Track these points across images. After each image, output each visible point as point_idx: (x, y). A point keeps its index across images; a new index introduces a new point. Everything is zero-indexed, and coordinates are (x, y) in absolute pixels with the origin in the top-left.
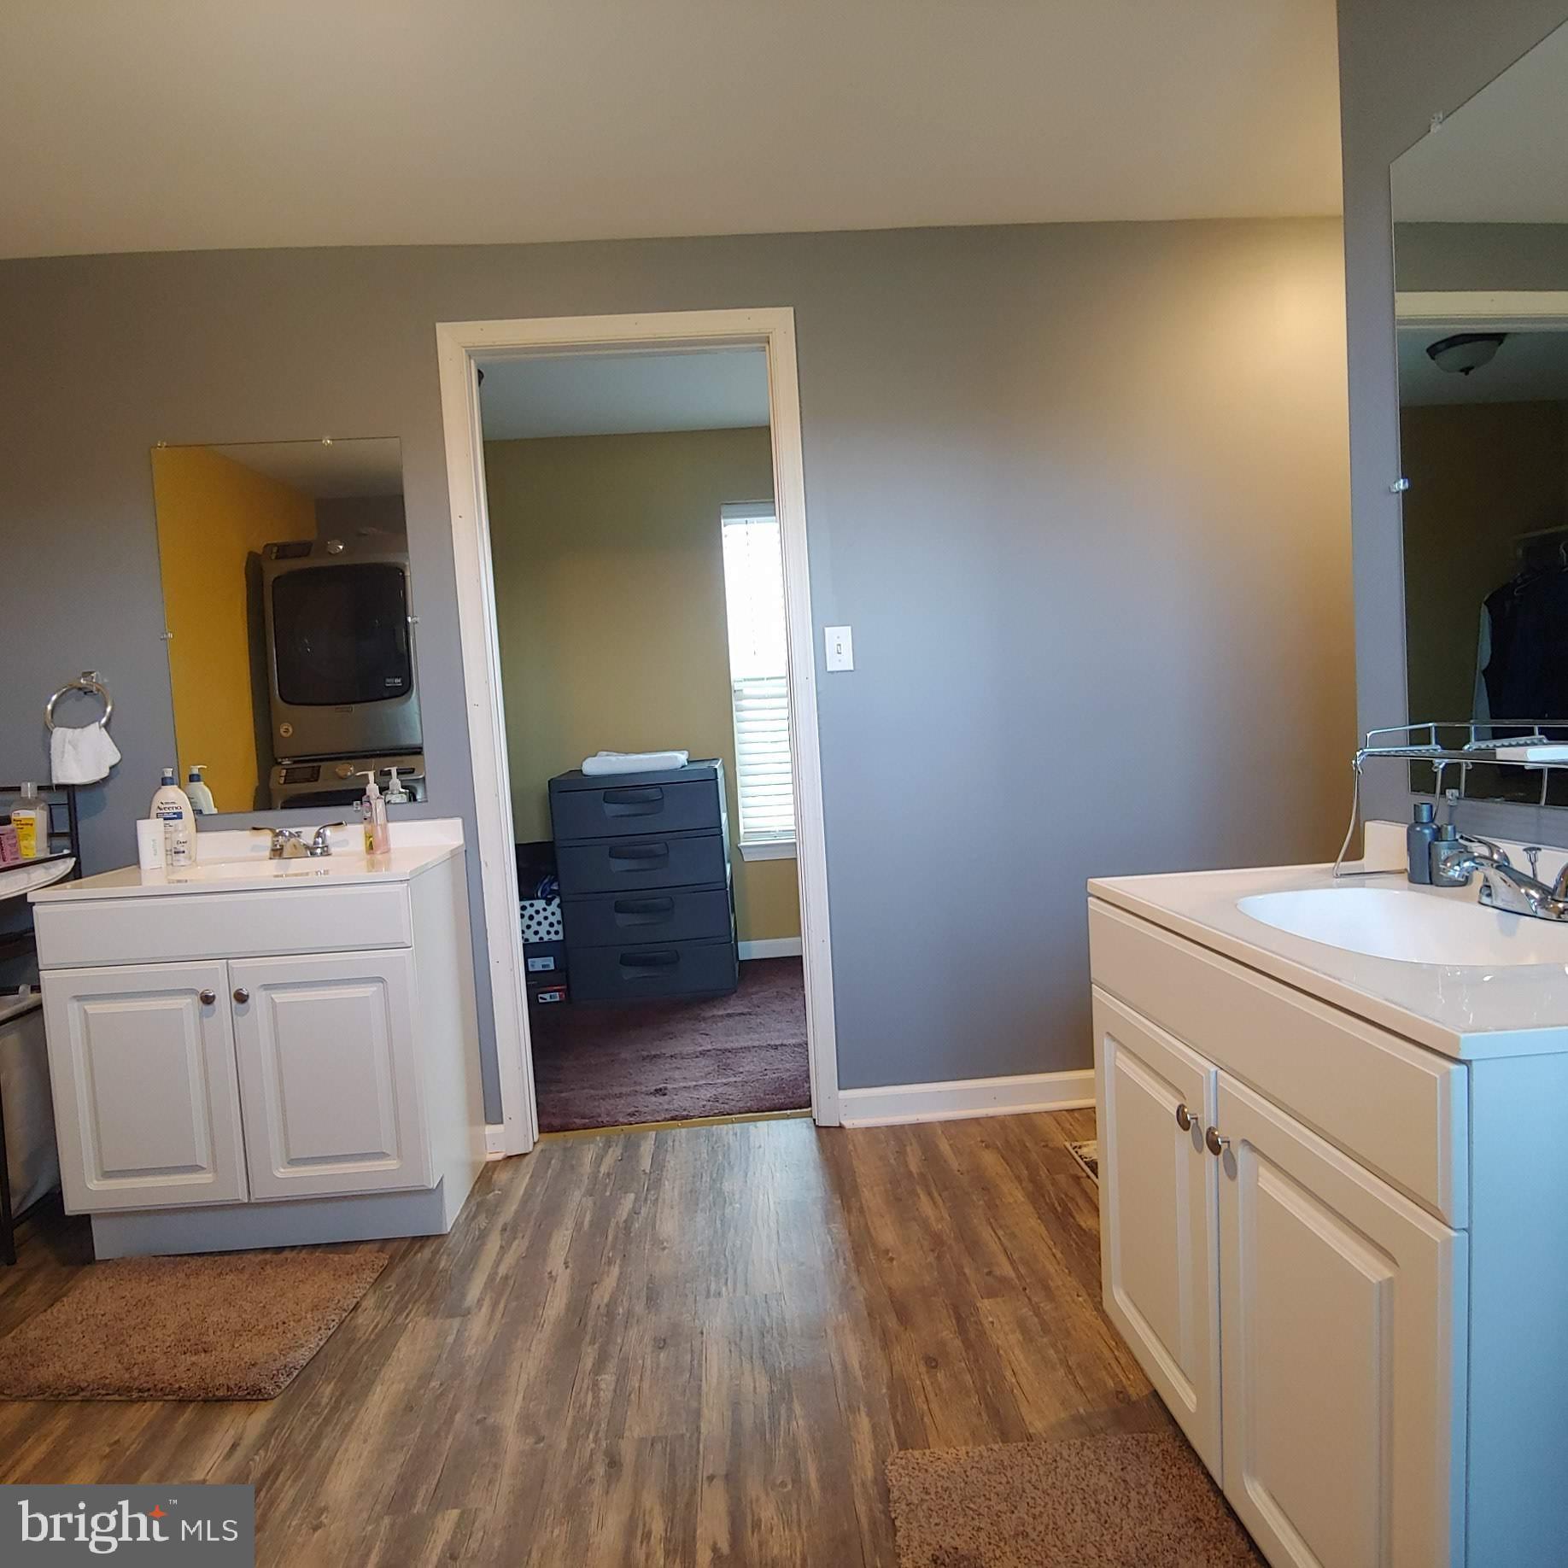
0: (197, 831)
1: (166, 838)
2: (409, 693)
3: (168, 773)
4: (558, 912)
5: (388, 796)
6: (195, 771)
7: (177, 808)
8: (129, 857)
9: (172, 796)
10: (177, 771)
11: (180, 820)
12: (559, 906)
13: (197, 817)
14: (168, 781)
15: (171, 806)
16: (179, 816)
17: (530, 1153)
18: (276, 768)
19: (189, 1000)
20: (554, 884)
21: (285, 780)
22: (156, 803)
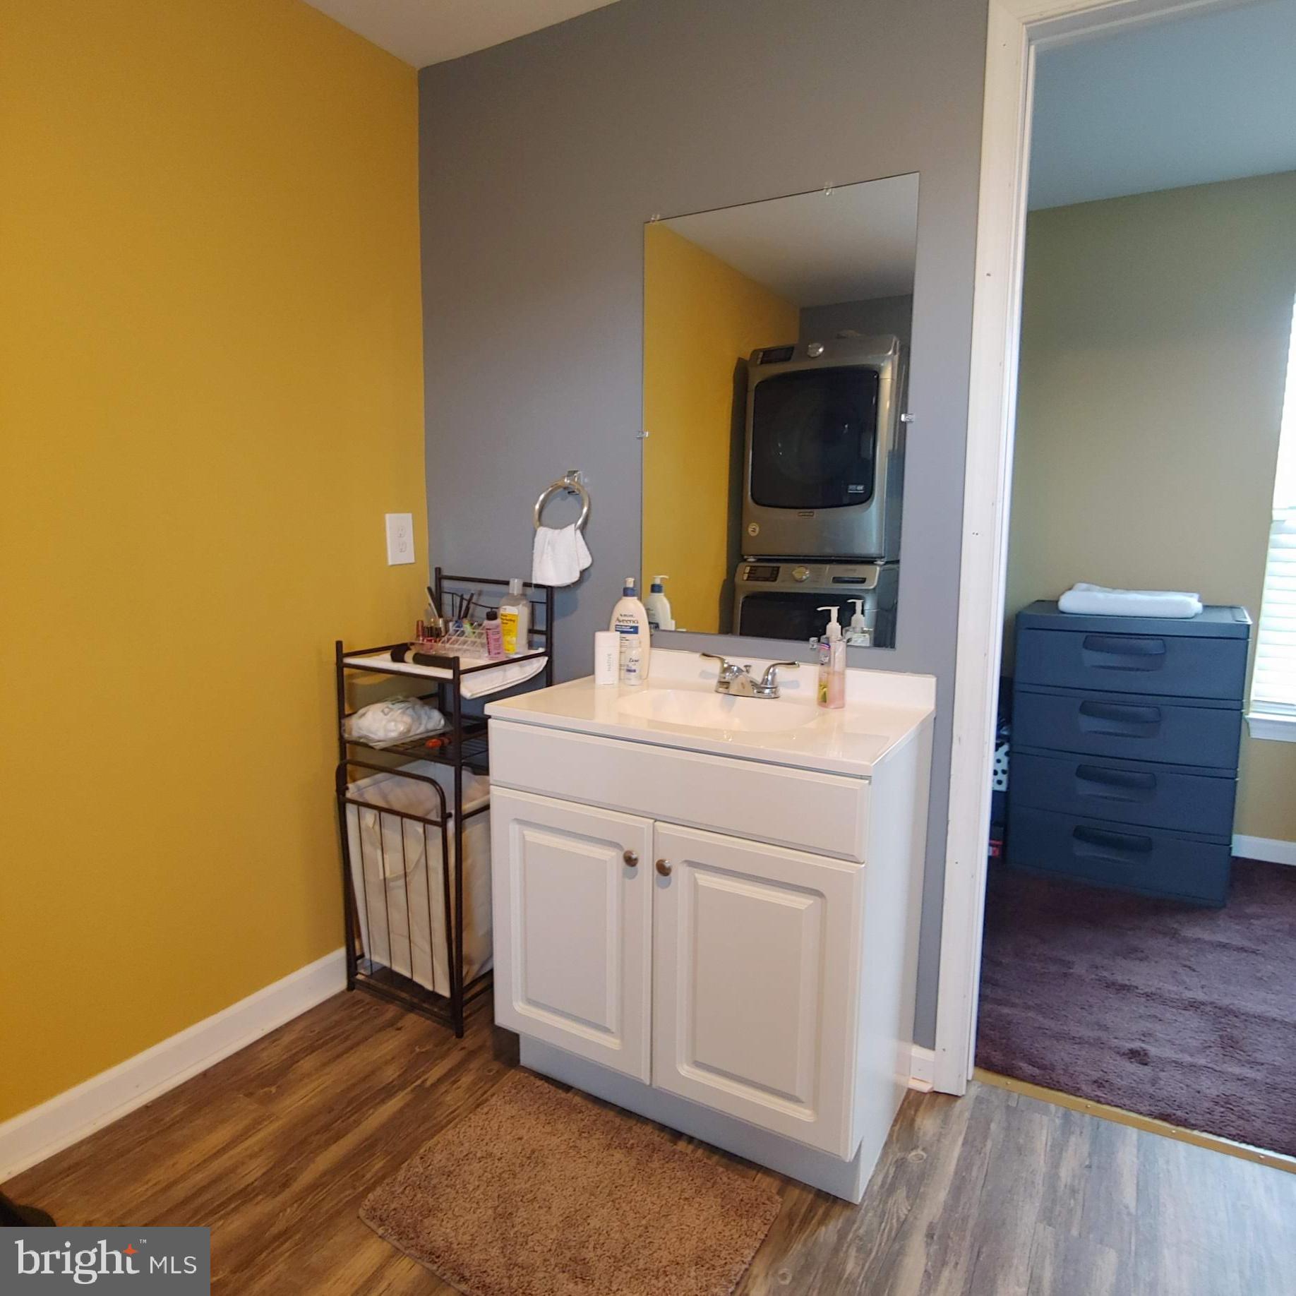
0: (652, 645)
1: (621, 652)
2: (870, 499)
3: (630, 583)
4: (1005, 760)
5: (849, 633)
6: (658, 582)
7: (634, 622)
8: (586, 669)
9: (631, 608)
10: (639, 582)
11: (635, 635)
12: (1007, 754)
13: (652, 630)
14: (629, 592)
15: (629, 619)
16: (635, 630)
17: (963, 1096)
18: (742, 565)
19: (614, 854)
20: (1004, 728)
21: (749, 577)
22: (616, 615)
